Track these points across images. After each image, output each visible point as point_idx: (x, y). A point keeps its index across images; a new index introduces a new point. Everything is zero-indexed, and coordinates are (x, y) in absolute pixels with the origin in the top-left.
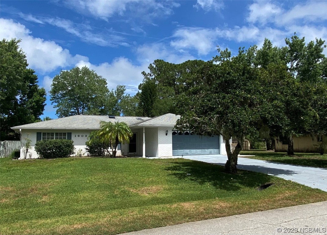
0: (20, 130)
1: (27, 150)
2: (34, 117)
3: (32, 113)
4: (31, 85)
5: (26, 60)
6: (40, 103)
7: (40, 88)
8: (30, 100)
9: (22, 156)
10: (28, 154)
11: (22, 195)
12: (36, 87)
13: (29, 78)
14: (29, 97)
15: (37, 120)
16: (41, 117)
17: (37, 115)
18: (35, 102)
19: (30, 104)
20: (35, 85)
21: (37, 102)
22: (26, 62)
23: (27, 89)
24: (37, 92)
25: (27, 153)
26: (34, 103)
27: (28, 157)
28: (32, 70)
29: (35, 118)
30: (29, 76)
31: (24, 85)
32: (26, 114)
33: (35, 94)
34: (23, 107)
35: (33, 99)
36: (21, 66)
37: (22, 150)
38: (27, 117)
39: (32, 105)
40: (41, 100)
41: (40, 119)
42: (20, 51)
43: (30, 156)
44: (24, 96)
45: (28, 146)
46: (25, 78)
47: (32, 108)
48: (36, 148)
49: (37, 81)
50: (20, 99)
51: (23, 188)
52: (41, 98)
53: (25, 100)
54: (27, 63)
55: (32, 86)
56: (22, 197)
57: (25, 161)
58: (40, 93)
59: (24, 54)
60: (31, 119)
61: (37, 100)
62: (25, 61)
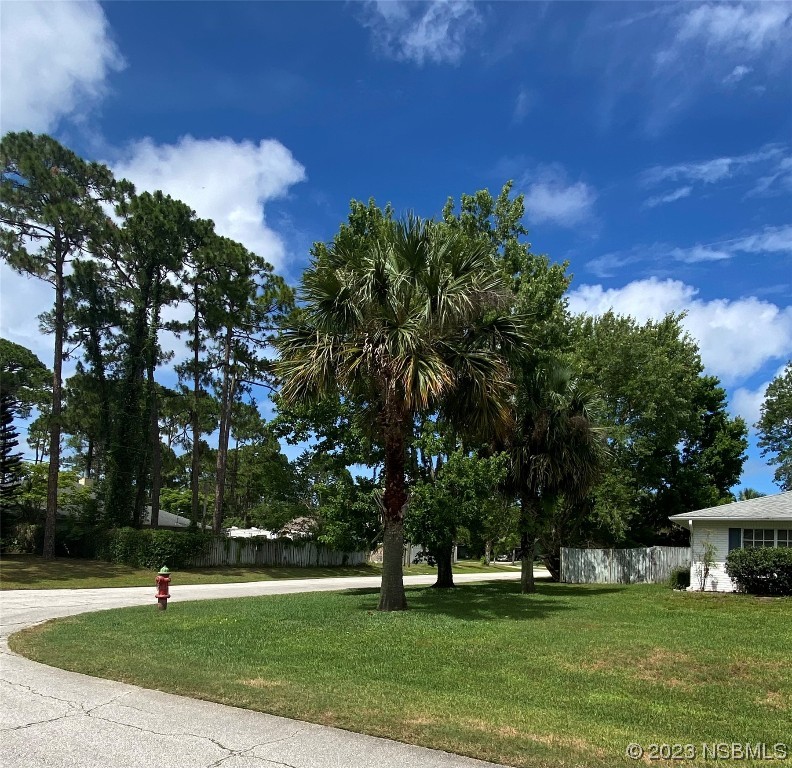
0: (690, 522)
1: (707, 570)
2: (717, 492)
3: (712, 482)
4: (709, 413)
5: (698, 357)
6: (733, 454)
7: (730, 419)
8: (708, 451)
9: (695, 584)
10: (709, 581)
11: (713, 678)
12: (721, 417)
13: (705, 397)
14: (706, 444)
15: (726, 498)
16: (734, 490)
17: (726, 485)
18: (719, 453)
19: (709, 459)
20: (719, 413)
21: (725, 454)
22: (698, 363)
23: (701, 424)
24: (724, 428)
25: (705, 577)
26: (717, 458)
27: (708, 587)
28: (712, 378)
29: (720, 494)
30: (706, 394)
31: (693, 418)
32: (698, 485)
33: (719, 435)
34: (692, 468)
35: (716, 447)
36: (688, 372)
37: (695, 569)
38: (700, 492)
39: (713, 461)
40: (733, 447)
41: (731, 495)
42: (685, 338)
43: (714, 584)
44: (692, 443)
45: (708, 560)
46: (694, 401)
47: (711, 469)
48: (728, 567)
49: (723, 402)
50: (685, 450)
51: (713, 662)
52: (734, 443)
53: (694, 452)
54: (701, 364)
55: (711, 416)
56: (715, 683)
57: (702, 595)
58: (731, 431)
59: (695, 342)
60: (709, 496)
61: (725, 450)
62: (696, 360)
